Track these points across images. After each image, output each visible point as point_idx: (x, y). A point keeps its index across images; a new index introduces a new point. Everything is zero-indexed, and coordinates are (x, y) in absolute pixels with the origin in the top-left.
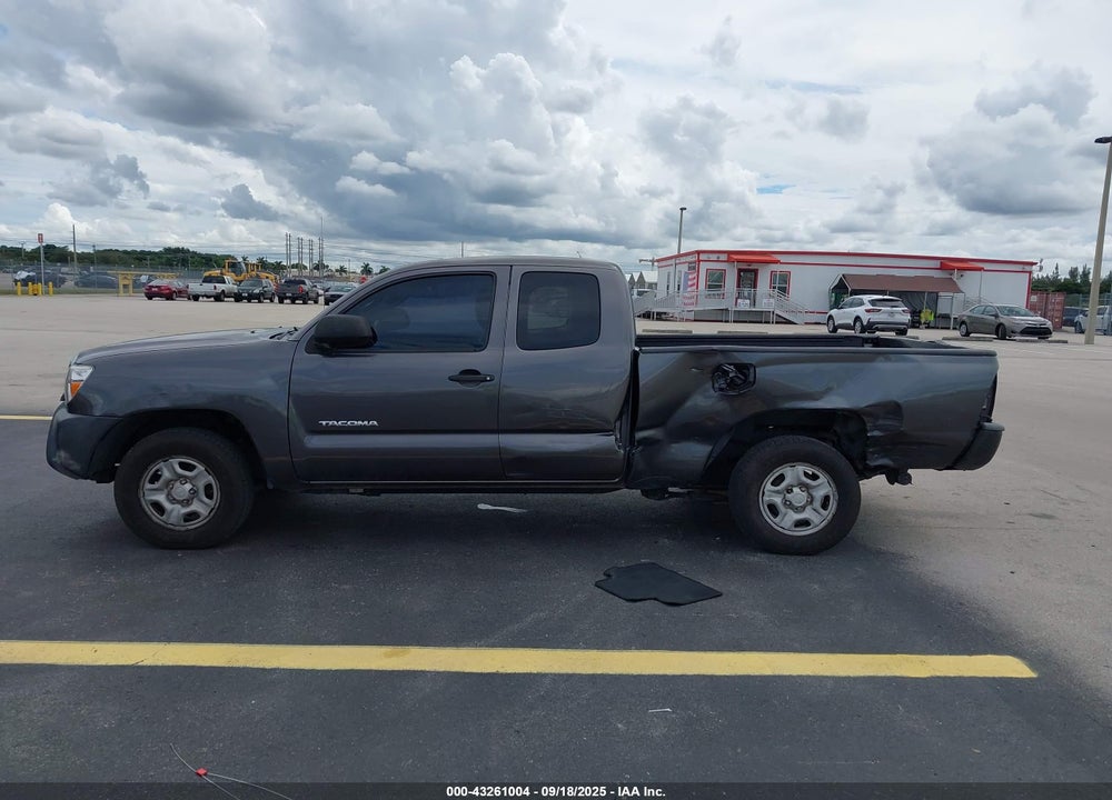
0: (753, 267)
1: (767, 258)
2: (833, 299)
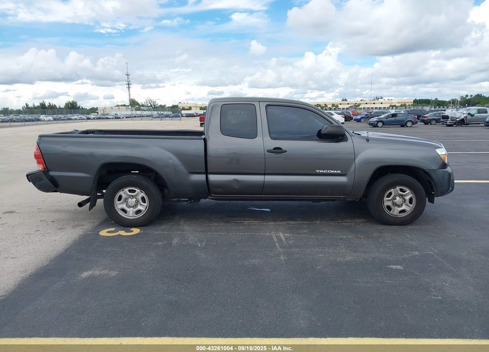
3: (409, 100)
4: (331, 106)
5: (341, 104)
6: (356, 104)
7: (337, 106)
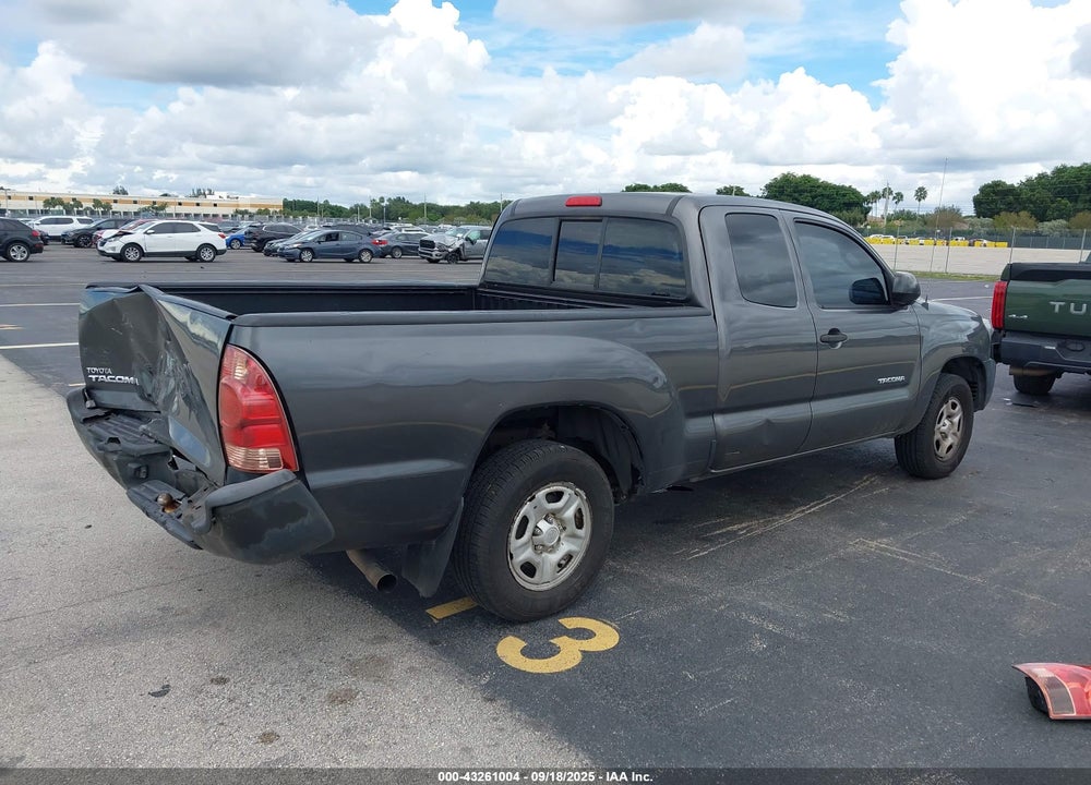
3: (275, 202)
4: (90, 205)
5: (115, 201)
6: (154, 203)
7: (107, 207)
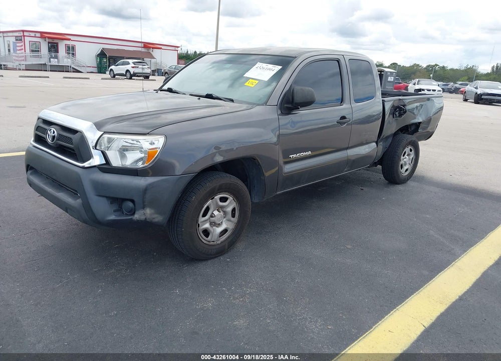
0: (55, 41)
1: (63, 37)
2: (98, 60)
